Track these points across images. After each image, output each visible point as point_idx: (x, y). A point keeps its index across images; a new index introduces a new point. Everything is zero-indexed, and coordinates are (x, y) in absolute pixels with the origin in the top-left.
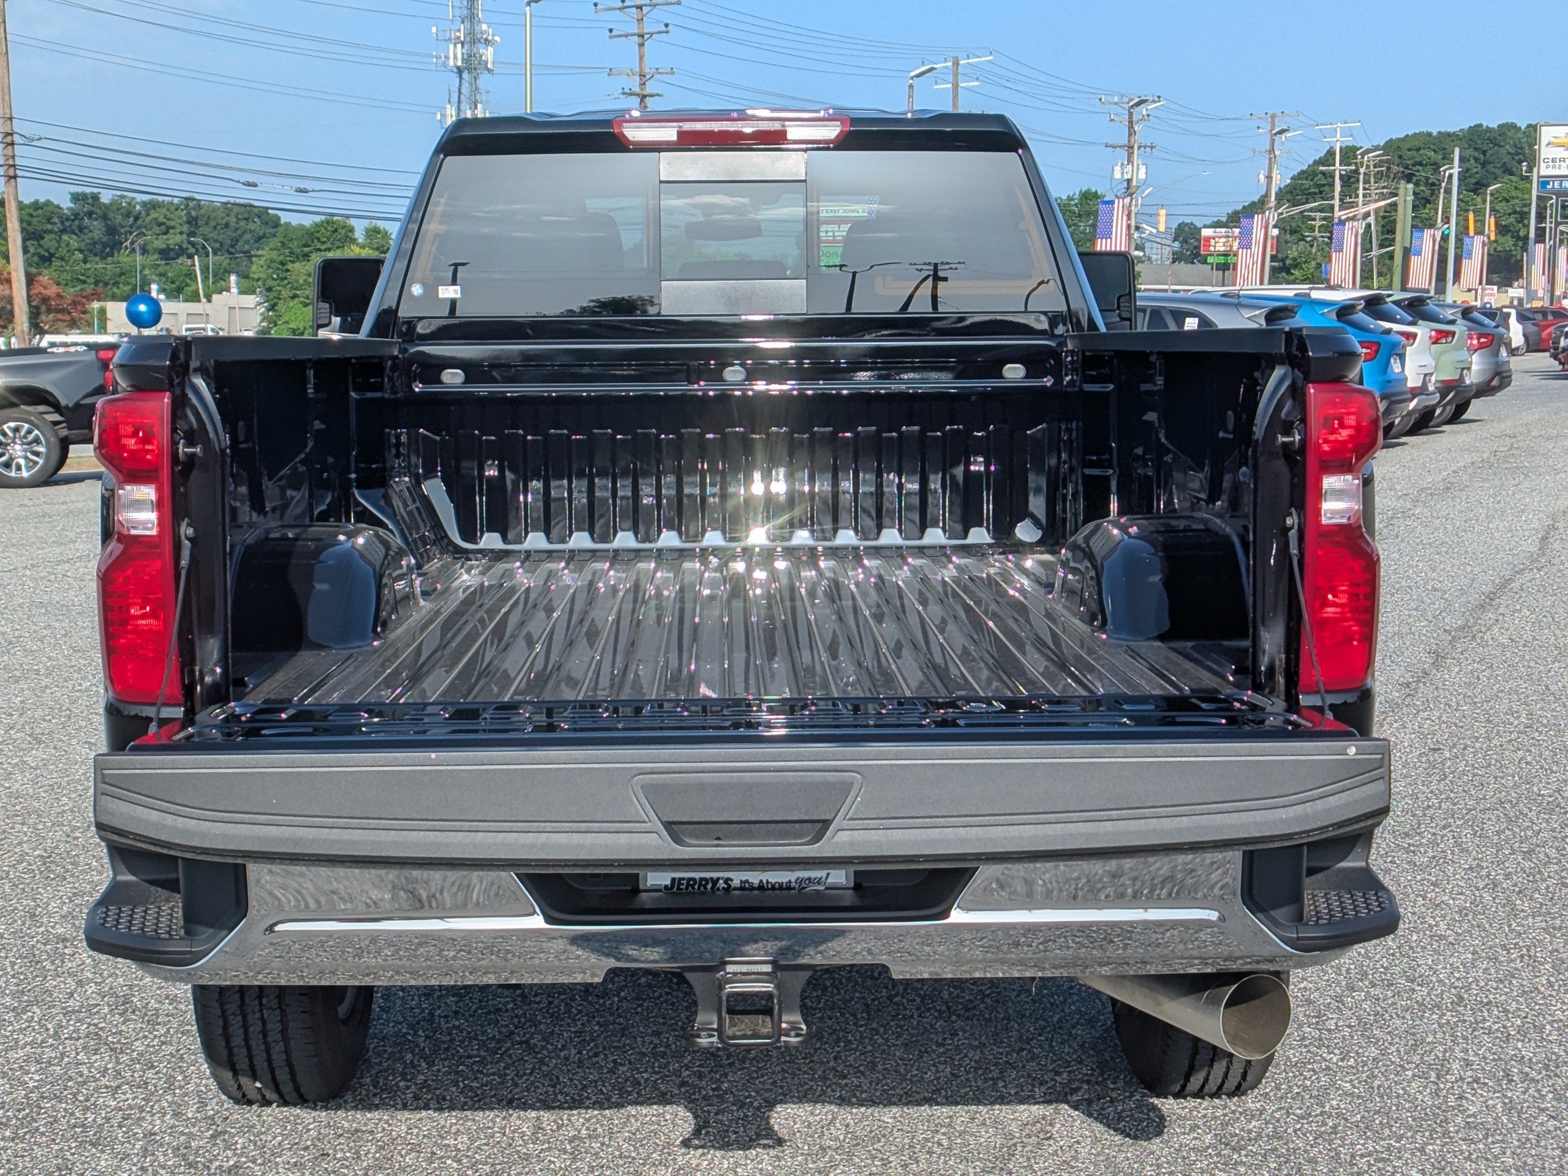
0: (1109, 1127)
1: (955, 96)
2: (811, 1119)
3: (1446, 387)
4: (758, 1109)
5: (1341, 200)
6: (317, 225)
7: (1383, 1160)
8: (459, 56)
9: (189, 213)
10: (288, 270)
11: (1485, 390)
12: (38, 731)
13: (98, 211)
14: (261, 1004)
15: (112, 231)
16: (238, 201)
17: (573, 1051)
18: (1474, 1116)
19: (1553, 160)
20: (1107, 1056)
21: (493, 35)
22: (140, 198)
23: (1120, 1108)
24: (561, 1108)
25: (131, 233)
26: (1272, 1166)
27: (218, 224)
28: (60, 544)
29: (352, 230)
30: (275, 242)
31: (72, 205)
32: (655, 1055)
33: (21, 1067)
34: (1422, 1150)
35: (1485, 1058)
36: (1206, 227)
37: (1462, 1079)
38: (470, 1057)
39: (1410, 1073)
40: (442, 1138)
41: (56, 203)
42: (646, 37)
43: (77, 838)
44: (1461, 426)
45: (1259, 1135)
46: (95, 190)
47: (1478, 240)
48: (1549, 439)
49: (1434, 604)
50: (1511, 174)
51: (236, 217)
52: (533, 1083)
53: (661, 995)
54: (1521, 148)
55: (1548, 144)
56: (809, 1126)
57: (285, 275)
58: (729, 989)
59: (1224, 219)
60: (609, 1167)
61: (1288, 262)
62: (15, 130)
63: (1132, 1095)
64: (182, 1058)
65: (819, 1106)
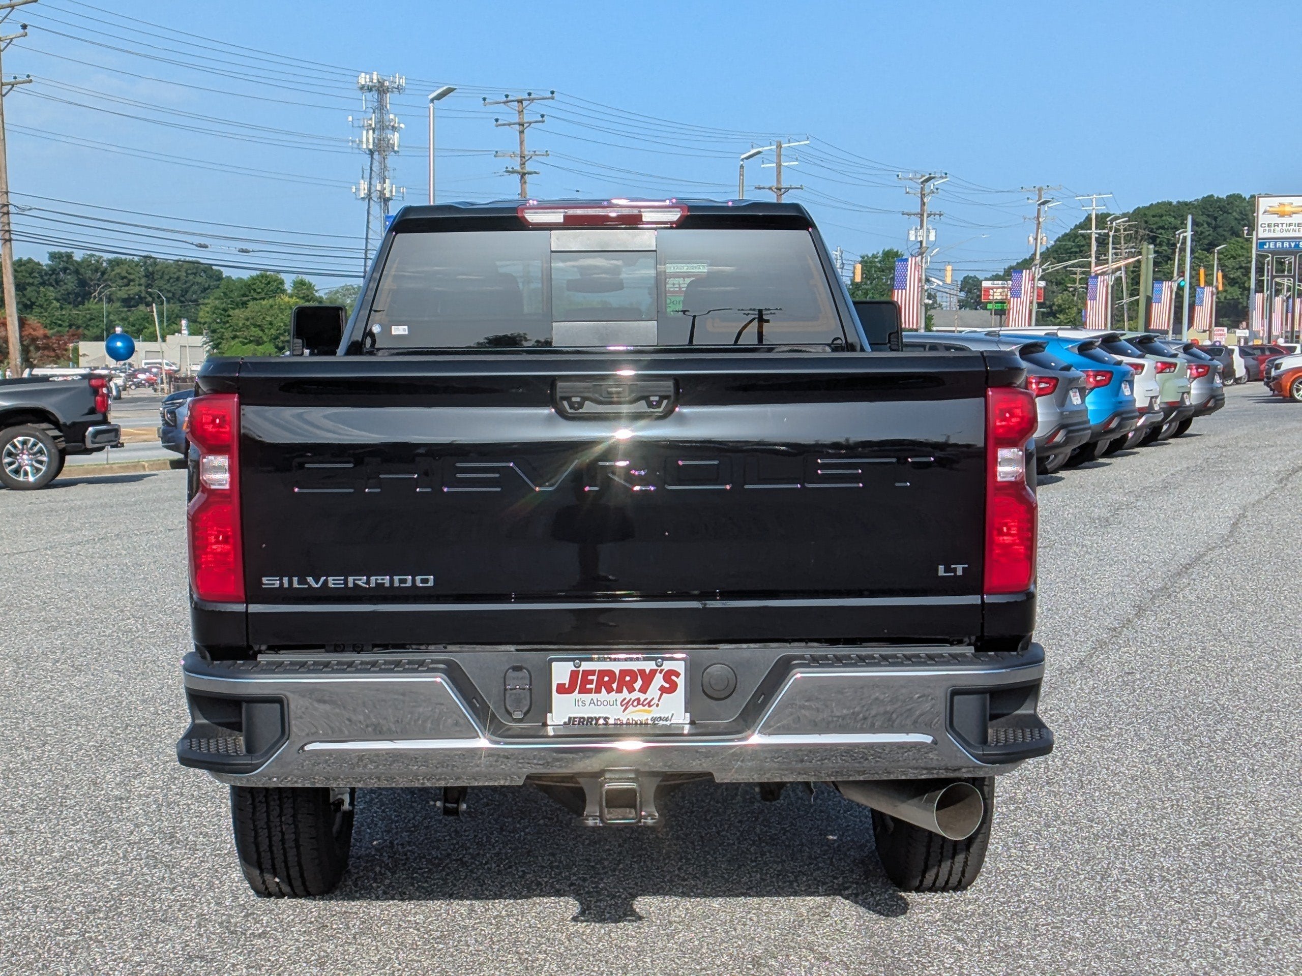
0: (869, 909)
1: (779, 174)
2: (662, 905)
3: (1170, 408)
4: (625, 899)
5: (1097, 258)
6: (253, 278)
7: (1057, 927)
8: (371, 141)
9: (146, 269)
10: (229, 316)
11: (1203, 410)
12: (77, 663)
13: (71, 267)
14: (281, 821)
15: (83, 283)
16: (187, 259)
17: (494, 865)
18: (1124, 901)
19: (1269, 225)
20: (871, 867)
21: (399, 123)
22: (107, 256)
23: (878, 898)
24: (487, 898)
25: (99, 285)
26: (980, 931)
27: (171, 278)
28: (70, 532)
29: (282, 283)
30: (218, 293)
31: (50, 263)
32: (552, 868)
33: (103, 877)
34: (1085, 922)
35: (1136, 867)
36: (986, 279)
37: (1118, 880)
38: (421, 868)
39: (1082, 877)
40: (405, 916)
41: (36, 261)
42: (526, 125)
43: (119, 734)
44: (1184, 439)
45: (973, 914)
46: (69, 250)
47: (1208, 290)
48: (1252, 449)
49: (1142, 571)
50: (1238, 236)
51: (186, 272)
52: (466, 884)
53: (554, 831)
54: (1246, 215)
55: (1265, 212)
56: (660, 909)
57: (227, 319)
58: (607, 786)
59: (1002, 274)
60: (522, 933)
61: (1055, 308)
62: (11, 202)
63: (887, 890)
64: (217, 871)
65: (667, 897)
